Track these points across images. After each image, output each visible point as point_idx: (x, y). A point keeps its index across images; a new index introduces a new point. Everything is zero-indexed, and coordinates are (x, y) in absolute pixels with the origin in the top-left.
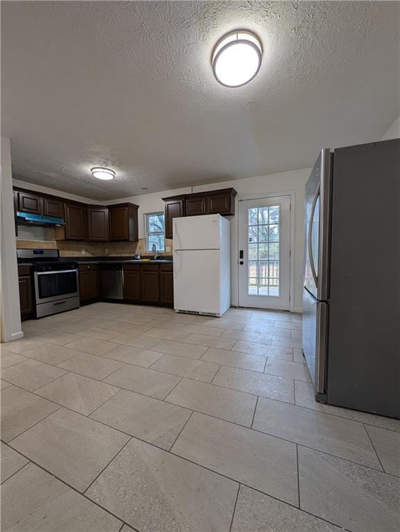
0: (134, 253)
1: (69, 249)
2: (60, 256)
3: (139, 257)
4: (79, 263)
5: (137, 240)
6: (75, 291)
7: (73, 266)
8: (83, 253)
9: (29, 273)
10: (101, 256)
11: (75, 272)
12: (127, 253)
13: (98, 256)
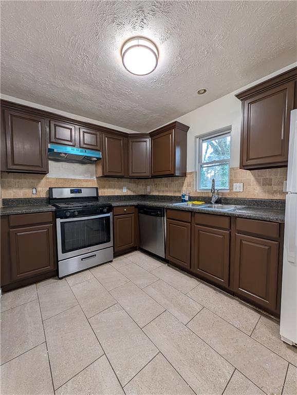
0: (180, 191)
1: (110, 187)
2: (100, 195)
3: (187, 198)
4: (114, 204)
5: (184, 175)
6: (109, 240)
7: (105, 210)
8: (125, 192)
10: (143, 194)
11: (109, 217)
12: (171, 191)
13: (140, 194)
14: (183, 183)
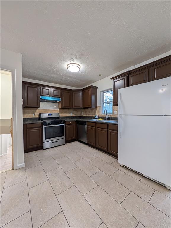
0: (95, 114)
1: (65, 113)
2: (60, 116)
3: (97, 117)
4: (66, 120)
5: (96, 107)
6: (63, 135)
7: (62, 122)
8: (71, 115)
9: (41, 126)
10: (80, 116)
11: (64, 125)
12: (91, 115)
13: (79, 116)
14: (96, 111)
